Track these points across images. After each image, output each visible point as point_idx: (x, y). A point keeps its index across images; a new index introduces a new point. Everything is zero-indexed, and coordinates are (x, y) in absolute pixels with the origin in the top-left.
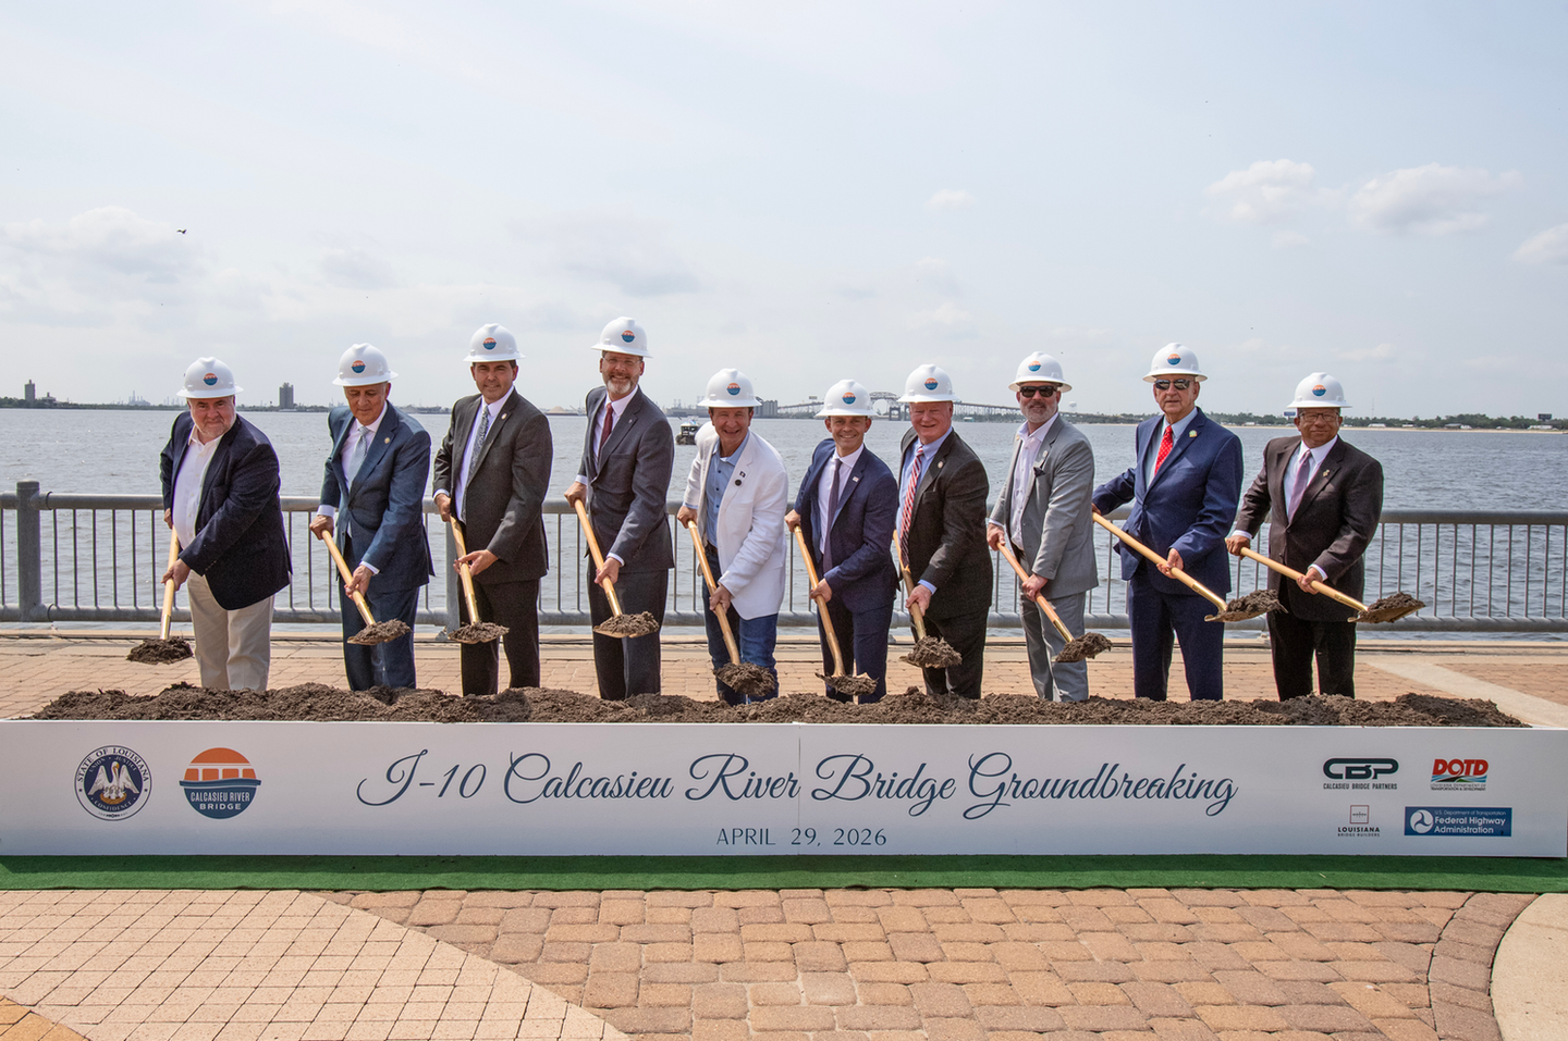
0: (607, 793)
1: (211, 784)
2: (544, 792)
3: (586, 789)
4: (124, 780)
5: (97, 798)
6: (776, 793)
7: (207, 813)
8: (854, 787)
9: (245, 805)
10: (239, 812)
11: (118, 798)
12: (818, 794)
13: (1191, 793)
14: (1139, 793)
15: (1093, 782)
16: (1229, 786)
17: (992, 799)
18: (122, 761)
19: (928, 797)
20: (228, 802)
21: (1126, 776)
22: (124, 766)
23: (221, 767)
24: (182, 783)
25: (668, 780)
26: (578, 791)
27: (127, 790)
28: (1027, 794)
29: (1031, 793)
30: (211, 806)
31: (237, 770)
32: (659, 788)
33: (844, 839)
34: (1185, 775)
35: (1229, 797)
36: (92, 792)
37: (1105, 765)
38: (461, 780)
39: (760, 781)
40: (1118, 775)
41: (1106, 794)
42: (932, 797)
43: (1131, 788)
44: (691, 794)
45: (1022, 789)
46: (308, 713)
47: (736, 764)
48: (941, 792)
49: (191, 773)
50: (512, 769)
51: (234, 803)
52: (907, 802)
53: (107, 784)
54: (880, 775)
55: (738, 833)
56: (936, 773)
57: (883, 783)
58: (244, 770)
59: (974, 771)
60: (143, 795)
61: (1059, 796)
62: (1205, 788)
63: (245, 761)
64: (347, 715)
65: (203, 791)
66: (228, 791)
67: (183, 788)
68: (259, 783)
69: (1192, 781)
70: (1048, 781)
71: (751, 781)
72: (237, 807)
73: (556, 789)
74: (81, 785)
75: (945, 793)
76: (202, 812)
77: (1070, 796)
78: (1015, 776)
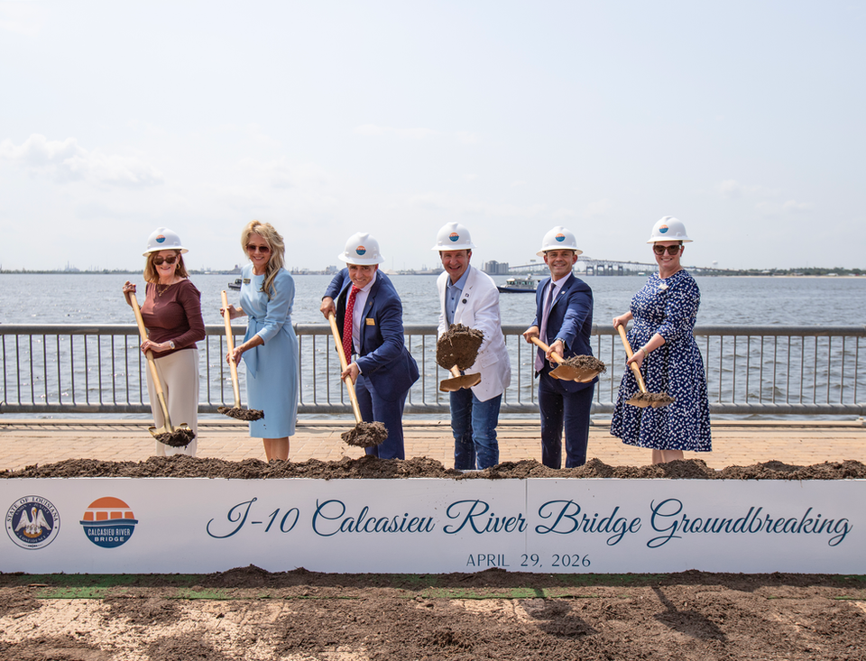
0: (386, 529)
1: (103, 523)
2: (341, 528)
3: (371, 526)
4: (40, 520)
5: (21, 534)
6: (509, 528)
7: (99, 544)
8: (566, 524)
9: (126, 538)
10: (122, 543)
11: (36, 533)
12: (540, 529)
13: (817, 530)
14: (778, 529)
15: (743, 520)
16: (846, 524)
17: (668, 533)
18: (39, 507)
19: (621, 532)
20: (115, 536)
21: (768, 516)
22: (40, 511)
23: (109, 511)
24: (81, 522)
25: (431, 519)
26: (365, 527)
27: (43, 528)
28: (694, 529)
29: (697, 529)
30: (102, 539)
31: (121, 513)
32: (424, 525)
33: (560, 562)
34: (813, 515)
35: (846, 532)
36: (17, 529)
37: (752, 508)
38: (282, 520)
39: (498, 519)
40: (762, 516)
41: (753, 529)
42: (624, 531)
43: (771, 525)
44: (448, 529)
45: (690, 526)
46: (170, 472)
47: (481, 507)
48: (630, 528)
49: (88, 515)
50: (318, 511)
51: (119, 537)
52: (605, 535)
53: (28, 523)
54: (585, 515)
55: (482, 557)
56: (627, 514)
57: (588, 521)
58: (126, 513)
59: (655, 512)
60: (54, 531)
61: (718, 531)
62: (828, 526)
63: (125, 506)
64: (199, 473)
65: (97, 528)
66: (115, 528)
67: (82, 525)
68: (136, 522)
69: (818, 520)
70: (710, 520)
71: (491, 519)
72: (121, 539)
73: (349, 526)
74: (10, 524)
75: (634, 529)
76: (96, 543)
77: (726, 531)
78: (685, 516)
